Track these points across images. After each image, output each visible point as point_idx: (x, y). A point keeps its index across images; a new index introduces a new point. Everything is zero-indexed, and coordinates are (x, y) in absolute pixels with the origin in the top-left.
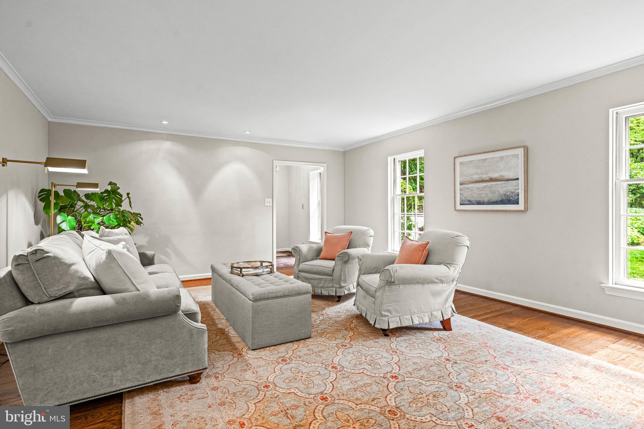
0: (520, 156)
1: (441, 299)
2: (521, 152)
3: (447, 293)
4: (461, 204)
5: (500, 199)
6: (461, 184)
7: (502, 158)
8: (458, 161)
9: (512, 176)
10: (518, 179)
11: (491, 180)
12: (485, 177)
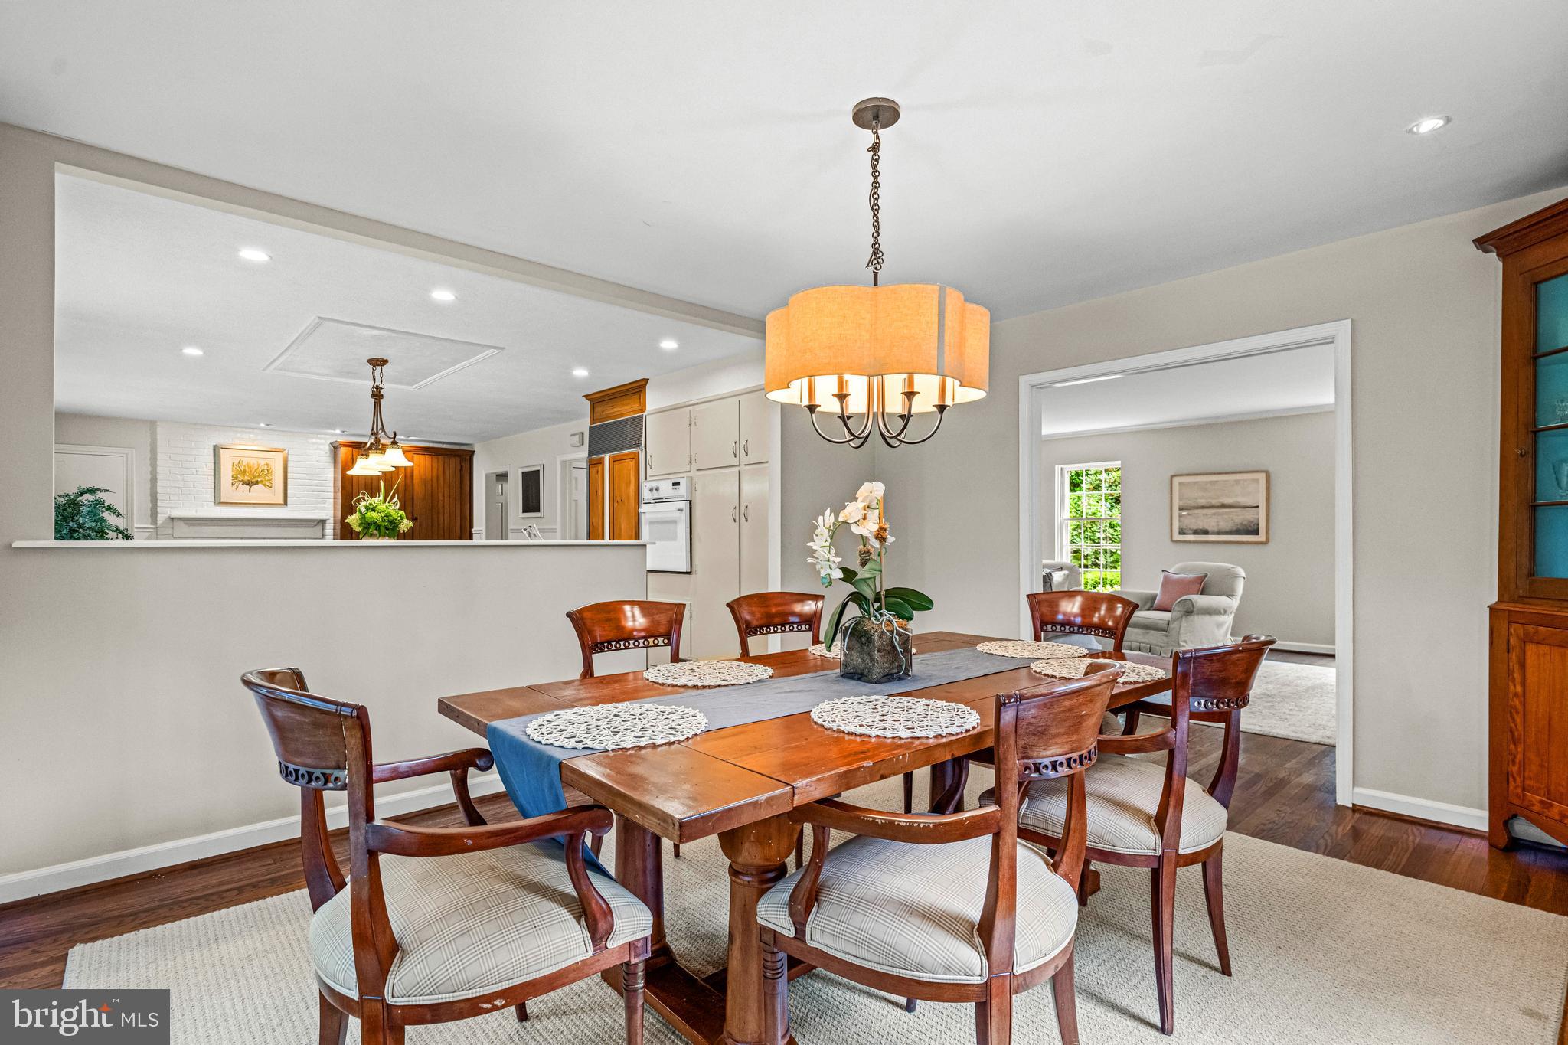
0: (1261, 481)
1: (1222, 631)
2: (1262, 477)
3: (1227, 625)
4: (1180, 534)
5: (1234, 528)
6: (1181, 509)
7: (1237, 482)
8: (1176, 481)
9: (1250, 503)
10: (1258, 507)
11: (1223, 506)
12: (1214, 502)
